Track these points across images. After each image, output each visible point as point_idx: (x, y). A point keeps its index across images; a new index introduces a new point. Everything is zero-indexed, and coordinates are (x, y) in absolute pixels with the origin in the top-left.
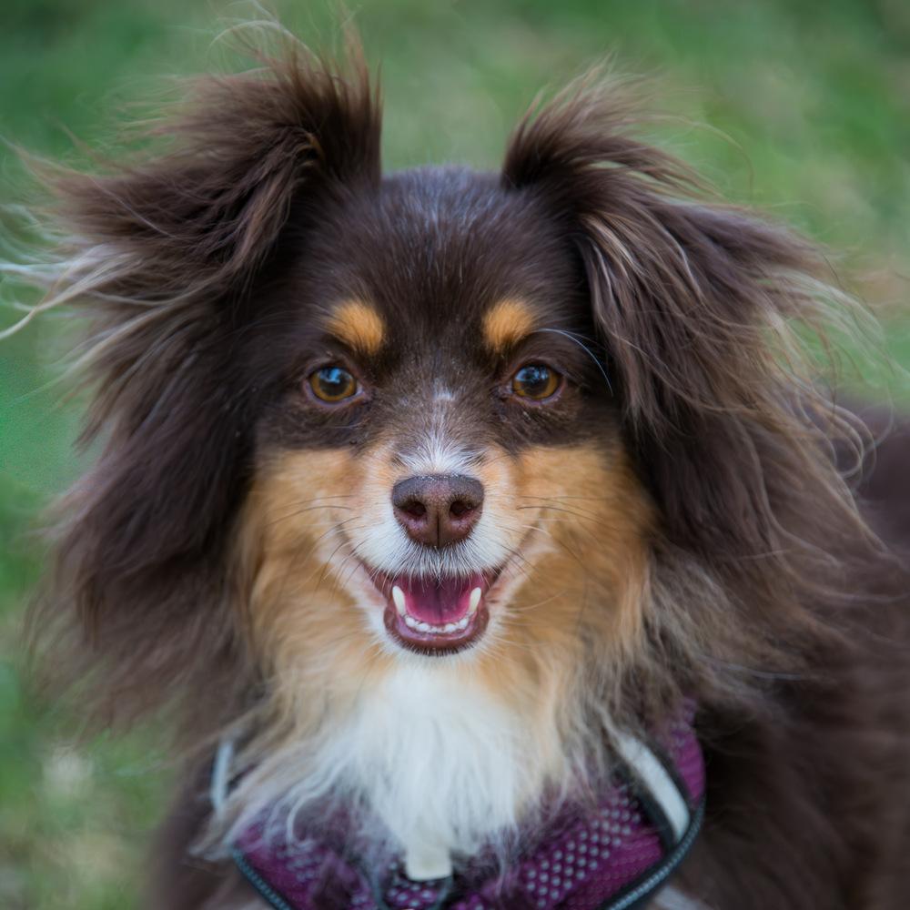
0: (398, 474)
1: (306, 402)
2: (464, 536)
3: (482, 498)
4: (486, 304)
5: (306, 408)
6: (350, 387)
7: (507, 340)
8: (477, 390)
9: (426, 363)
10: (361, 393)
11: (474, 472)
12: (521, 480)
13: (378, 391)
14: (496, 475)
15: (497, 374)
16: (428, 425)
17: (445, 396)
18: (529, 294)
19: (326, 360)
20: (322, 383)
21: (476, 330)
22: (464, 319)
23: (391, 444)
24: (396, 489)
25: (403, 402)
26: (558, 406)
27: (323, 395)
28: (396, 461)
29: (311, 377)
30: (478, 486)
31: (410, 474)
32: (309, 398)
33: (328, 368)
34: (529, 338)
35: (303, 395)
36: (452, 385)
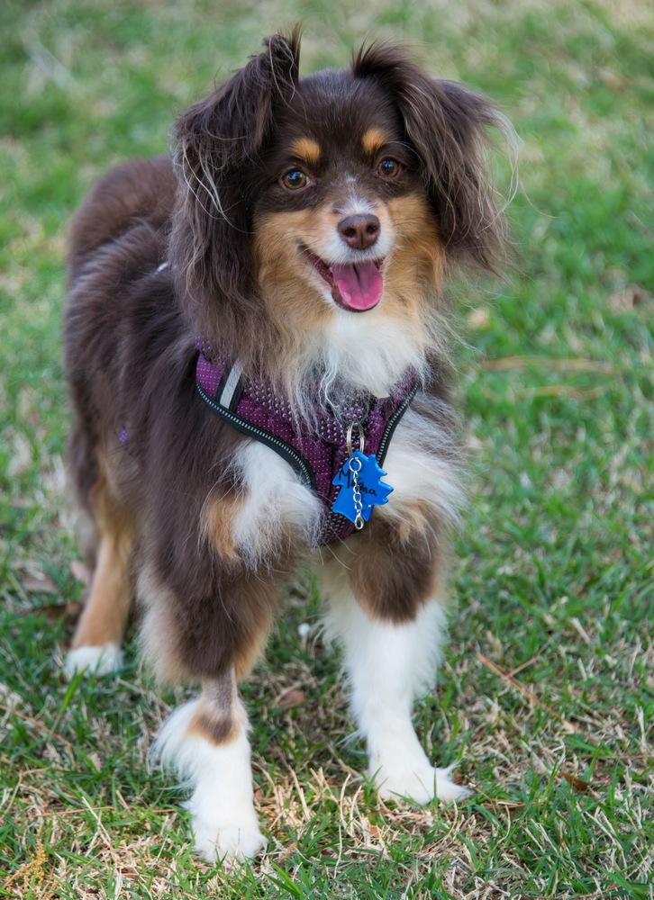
0: (339, 218)
1: (284, 190)
2: (374, 242)
3: (379, 223)
4: (362, 132)
5: (283, 193)
6: (303, 181)
7: (374, 148)
8: (365, 174)
9: (340, 164)
10: (309, 183)
11: (373, 212)
12: (391, 213)
13: (320, 180)
14: (382, 213)
15: (372, 166)
16: (347, 193)
17: (351, 180)
18: (381, 126)
19: (293, 167)
20: (290, 181)
21: (360, 144)
22: (354, 141)
23: (332, 204)
24: (340, 225)
25: (332, 183)
26: (399, 179)
27: (290, 186)
28: (336, 212)
29: (283, 178)
30: (376, 219)
31: (344, 217)
32: (283, 189)
33: (291, 172)
34: (384, 147)
35: (281, 187)
36: (353, 174)
